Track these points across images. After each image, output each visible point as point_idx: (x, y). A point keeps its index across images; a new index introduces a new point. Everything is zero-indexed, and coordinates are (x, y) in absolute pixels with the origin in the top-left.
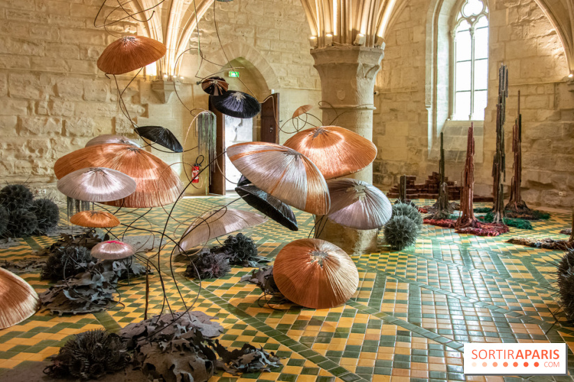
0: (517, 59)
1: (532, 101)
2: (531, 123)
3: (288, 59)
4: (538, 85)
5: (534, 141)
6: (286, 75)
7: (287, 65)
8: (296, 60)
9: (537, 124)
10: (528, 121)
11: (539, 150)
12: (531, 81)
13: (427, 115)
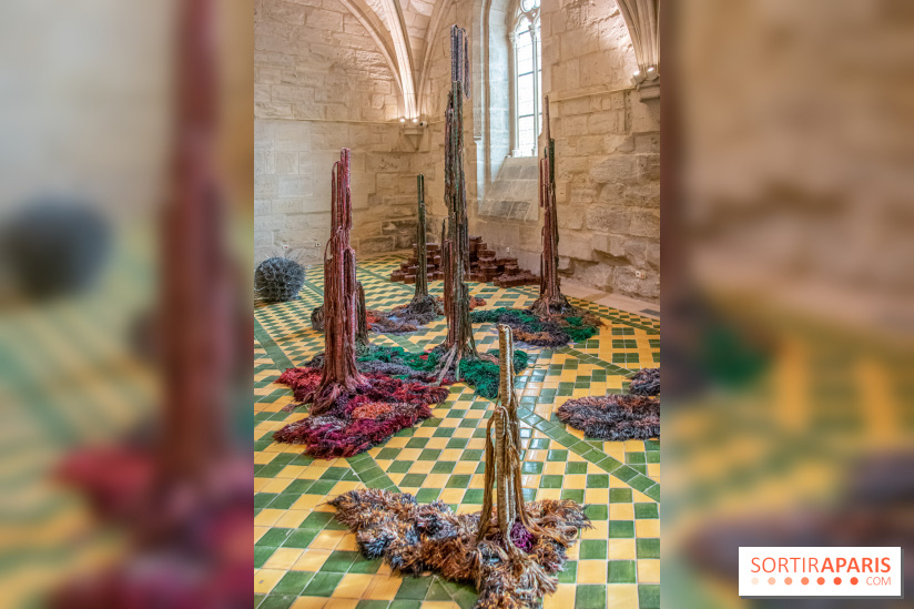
0: (576, 58)
1: (596, 123)
2: (596, 157)
3: (272, 78)
4: (602, 96)
5: (601, 186)
6: (268, 100)
7: (271, 86)
8: (287, 79)
9: (605, 158)
10: (593, 154)
11: (608, 200)
12: (594, 91)
13: (475, 150)
